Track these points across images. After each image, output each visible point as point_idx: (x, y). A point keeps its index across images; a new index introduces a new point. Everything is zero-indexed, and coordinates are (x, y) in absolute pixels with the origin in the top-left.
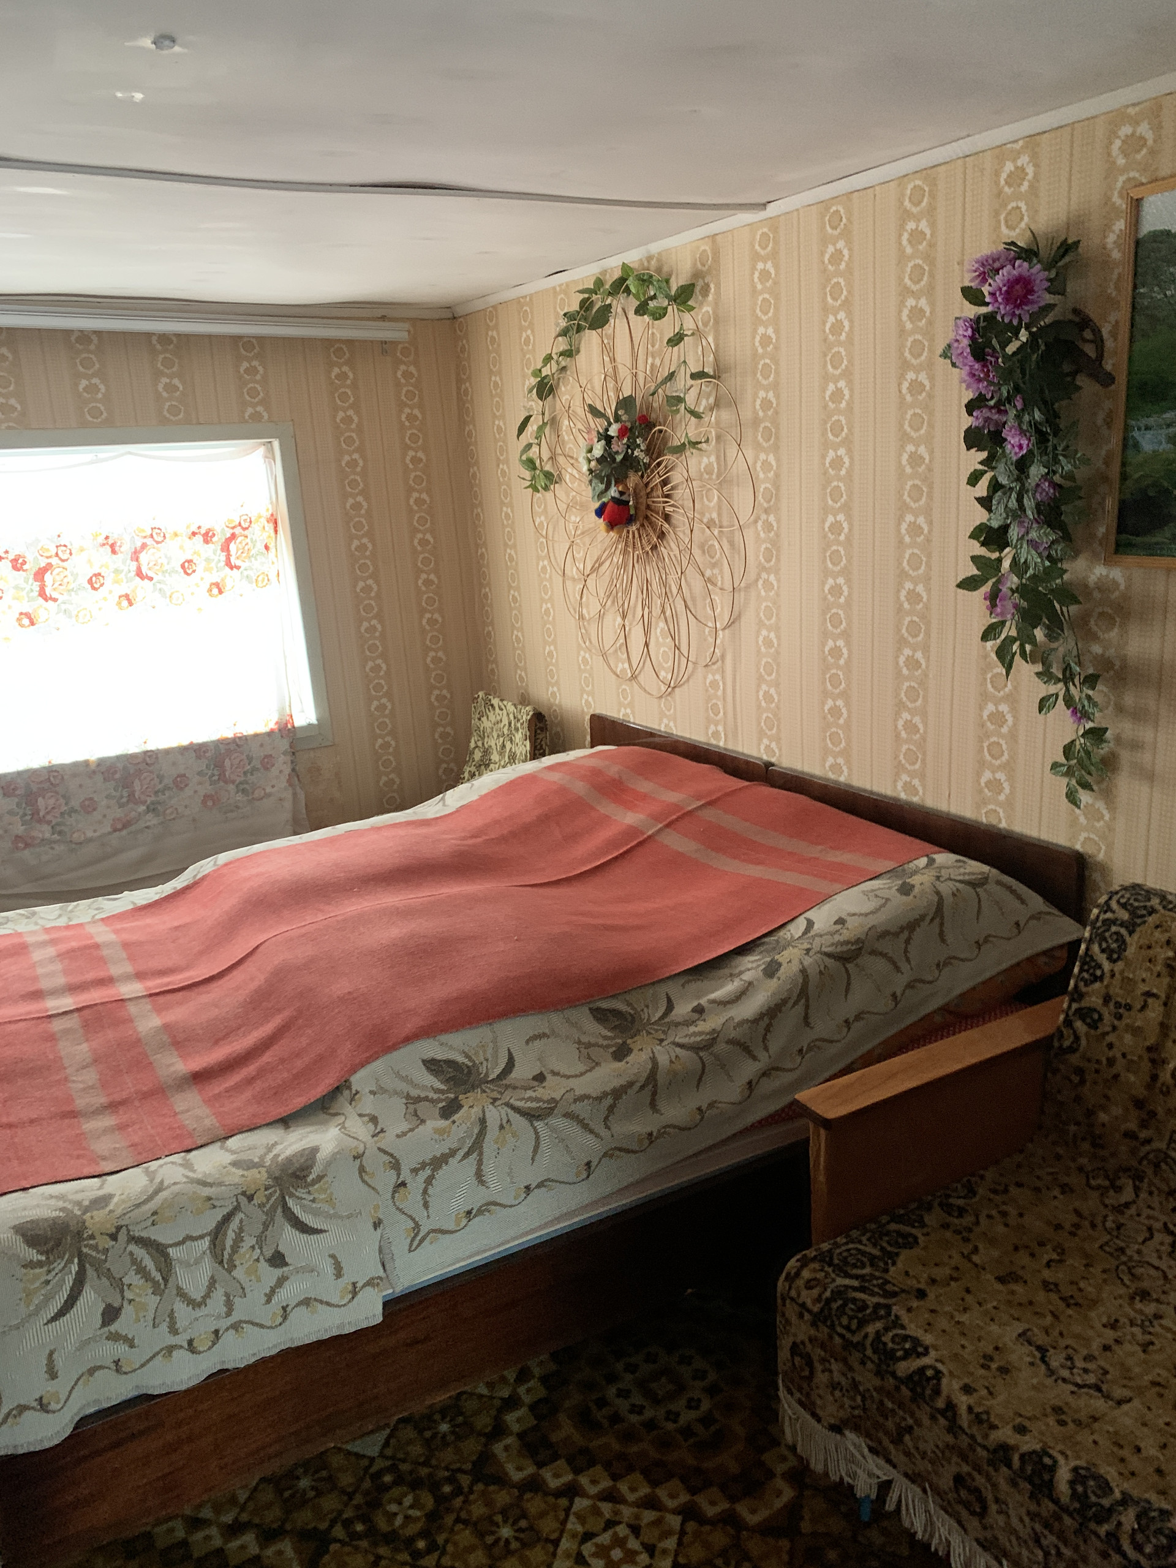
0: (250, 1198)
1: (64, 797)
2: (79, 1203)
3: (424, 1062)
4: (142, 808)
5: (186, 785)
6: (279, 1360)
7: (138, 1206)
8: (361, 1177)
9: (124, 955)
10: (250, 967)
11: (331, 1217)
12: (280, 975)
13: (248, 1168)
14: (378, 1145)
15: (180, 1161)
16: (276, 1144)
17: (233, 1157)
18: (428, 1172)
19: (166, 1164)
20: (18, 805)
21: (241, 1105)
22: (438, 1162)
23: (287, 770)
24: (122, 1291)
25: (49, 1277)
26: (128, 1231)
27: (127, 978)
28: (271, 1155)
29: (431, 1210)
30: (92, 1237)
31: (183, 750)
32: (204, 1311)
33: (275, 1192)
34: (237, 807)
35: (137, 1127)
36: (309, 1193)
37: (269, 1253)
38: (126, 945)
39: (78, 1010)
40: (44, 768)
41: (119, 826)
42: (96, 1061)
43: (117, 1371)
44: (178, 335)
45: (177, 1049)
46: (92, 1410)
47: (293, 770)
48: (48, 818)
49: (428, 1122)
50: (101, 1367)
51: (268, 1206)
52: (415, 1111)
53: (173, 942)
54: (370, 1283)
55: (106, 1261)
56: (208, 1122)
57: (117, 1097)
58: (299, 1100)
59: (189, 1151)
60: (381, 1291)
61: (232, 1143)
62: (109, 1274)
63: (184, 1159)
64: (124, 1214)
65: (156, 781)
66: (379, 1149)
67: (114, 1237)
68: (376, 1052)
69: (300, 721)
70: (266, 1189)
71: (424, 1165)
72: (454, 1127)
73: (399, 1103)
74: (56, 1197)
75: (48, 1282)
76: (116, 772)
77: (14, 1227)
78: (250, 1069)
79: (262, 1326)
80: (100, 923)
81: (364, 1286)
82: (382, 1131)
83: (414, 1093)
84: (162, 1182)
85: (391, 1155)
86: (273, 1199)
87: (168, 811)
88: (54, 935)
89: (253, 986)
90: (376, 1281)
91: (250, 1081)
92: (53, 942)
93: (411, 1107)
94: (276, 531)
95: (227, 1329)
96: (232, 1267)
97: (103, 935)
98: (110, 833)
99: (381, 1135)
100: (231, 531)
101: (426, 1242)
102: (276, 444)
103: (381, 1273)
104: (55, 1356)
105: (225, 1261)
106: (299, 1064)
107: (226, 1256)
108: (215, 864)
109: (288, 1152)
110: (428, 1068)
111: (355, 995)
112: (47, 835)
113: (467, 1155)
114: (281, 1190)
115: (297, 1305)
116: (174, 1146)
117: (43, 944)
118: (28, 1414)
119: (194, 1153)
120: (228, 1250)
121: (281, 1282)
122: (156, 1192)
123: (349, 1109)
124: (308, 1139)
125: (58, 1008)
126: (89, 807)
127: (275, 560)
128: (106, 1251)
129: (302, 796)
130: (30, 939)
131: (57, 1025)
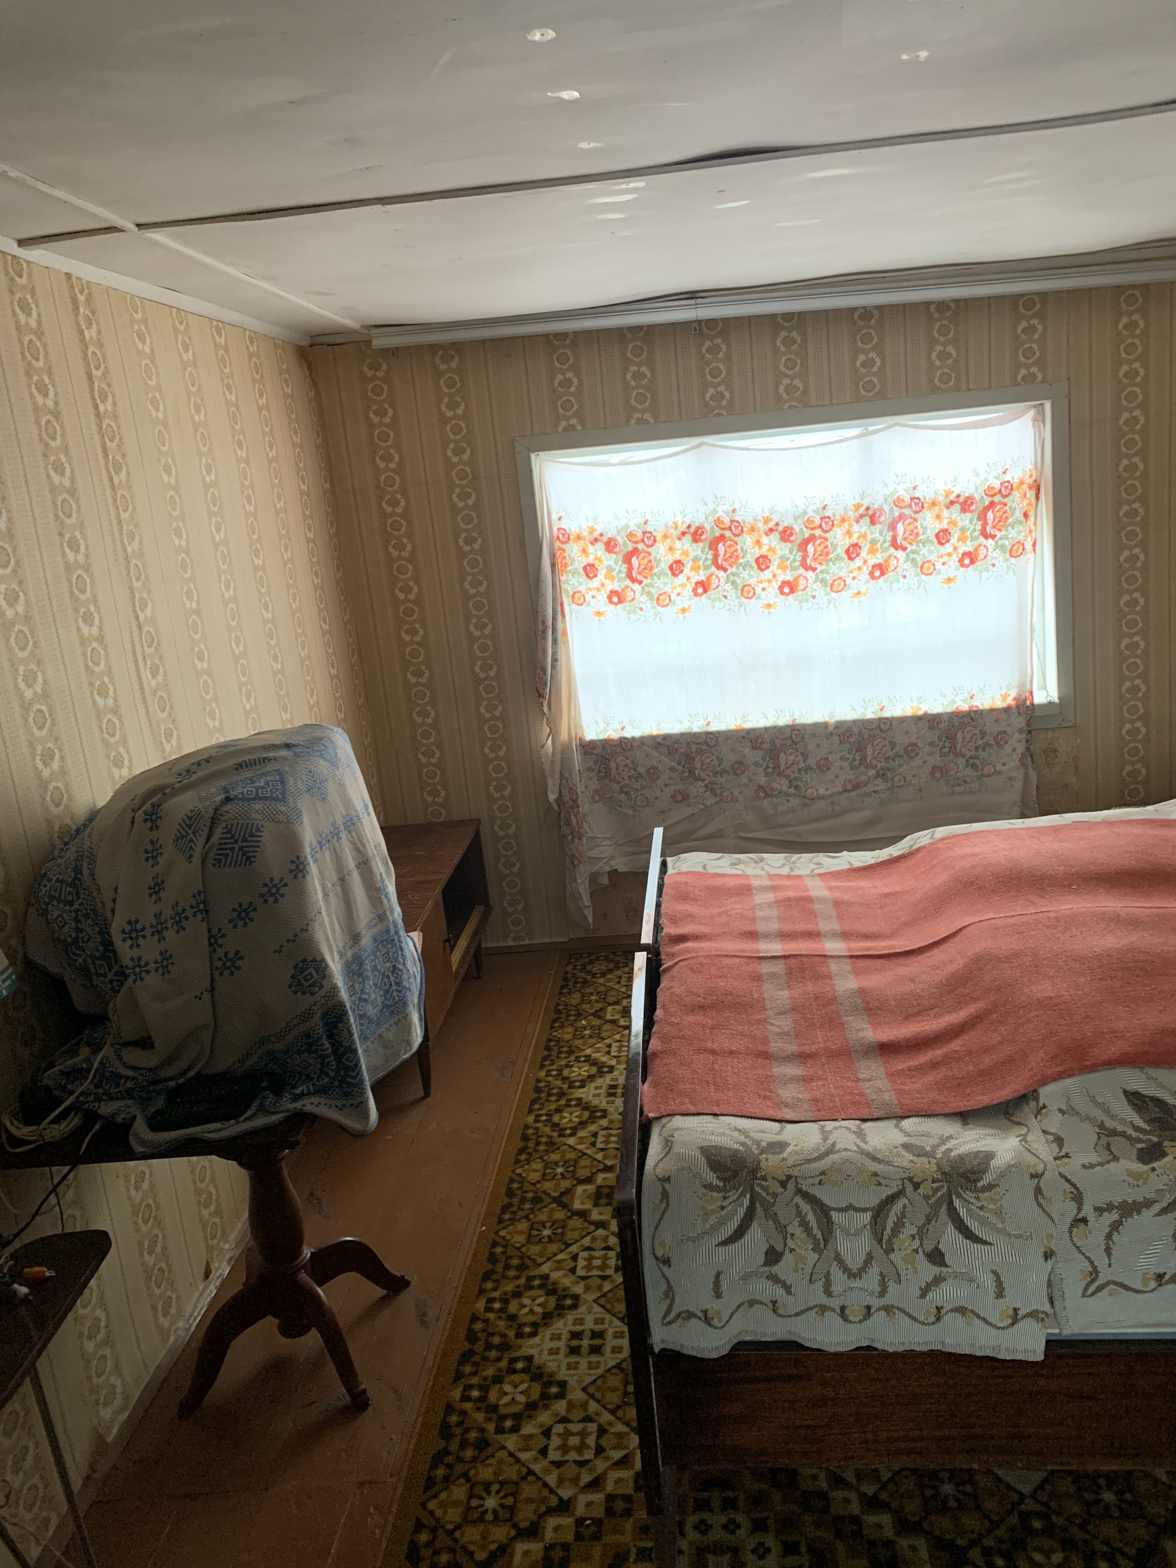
0: (916, 1186)
1: (802, 754)
2: (757, 1143)
3: (1125, 1092)
4: (872, 772)
5: (917, 755)
6: (928, 1360)
7: (809, 1161)
8: (1037, 1199)
9: (834, 913)
10: (950, 948)
11: (999, 1231)
12: (980, 964)
13: (919, 1155)
14: (1061, 1169)
15: (854, 1129)
16: (951, 1137)
17: (906, 1139)
18: (1115, 1216)
19: (841, 1127)
20: (763, 758)
21: (921, 1087)
22: (1129, 1209)
23: (1021, 748)
24: (785, 1239)
25: (725, 1204)
26: (797, 1183)
27: (833, 935)
28: (943, 1148)
29: (1113, 1258)
30: (764, 1178)
31: (918, 720)
32: (857, 1283)
33: (943, 1186)
34: (965, 782)
35: (820, 1083)
36: (978, 1199)
37: (929, 1246)
38: (837, 903)
39: (785, 957)
40: (788, 726)
41: (849, 787)
42: (794, 1009)
43: (774, 1311)
44: (957, 301)
45: (869, 1016)
46: (749, 1338)
47: (1028, 749)
48: (788, 772)
49: (1121, 1160)
50: (761, 1303)
51: (933, 1200)
52: (1109, 1145)
53: (882, 908)
54: (1033, 1314)
55: (773, 1204)
56: (886, 1096)
57: (807, 1049)
58: (981, 1098)
59: (865, 1120)
60: (1046, 1328)
61: (907, 1124)
62: (775, 1218)
63: (859, 1127)
64: (795, 1166)
65: (888, 747)
66: (1060, 1174)
67: (783, 1184)
68: (1072, 1069)
69: (1040, 698)
70: (933, 1182)
71: (1110, 1207)
72: (1153, 1175)
73: (1090, 1133)
74: (740, 1131)
75: (723, 1208)
76: (851, 736)
77: (701, 1148)
78: (938, 1053)
79: (915, 1320)
80: (818, 878)
81: (1024, 1317)
82: (1067, 1156)
83: (1110, 1124)
84: (834, 1145)
85: (1074, 1185)
86: (939, 1194)
87: (896, 778)
88: (776, 882)
89: (951, 968)
90: (1040, 1315)
91: (934, 1065)
92: (774, 889)
93: (1104, 1140)
94: (1037, 498)
95: (879, 1309)
96: (889, 1250)
97: (818, 889)
98: (840, 793)
99: (1066, 1160)
100: (990, 499)
101: (1105, 1292)
102: (1048, 405)
103: (1047, 1307)
104: (722, 1277)
105: (884, 1241)
106: (987, 1061)
107: (886, 1237)
108: (932, 837)
109: (962, 1150)
110: (1129, 1101)
111: (1056, 1001)
112: (785, 788)
113: (1164, 1211)
114: (949, 1188)
115: (952, 1311)
116: (852, 1111)
117: (764, 889)
118: (693, 1321)
119: (869, 1124)
120: (888, 1231)
121: (938, 1280)
122: (828, 1153)
123: (1033, 1122)
124: (983, 1142)
125: (768, 951)
126: (824, 766)
127: (1033, 528)
128: (775, 1195)
129: (1033, 776)
130: (755, 883)
131: (766, 968)
